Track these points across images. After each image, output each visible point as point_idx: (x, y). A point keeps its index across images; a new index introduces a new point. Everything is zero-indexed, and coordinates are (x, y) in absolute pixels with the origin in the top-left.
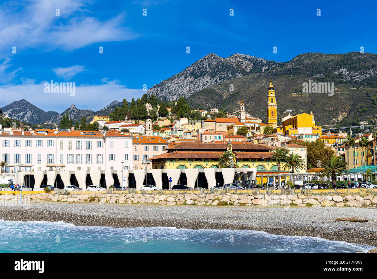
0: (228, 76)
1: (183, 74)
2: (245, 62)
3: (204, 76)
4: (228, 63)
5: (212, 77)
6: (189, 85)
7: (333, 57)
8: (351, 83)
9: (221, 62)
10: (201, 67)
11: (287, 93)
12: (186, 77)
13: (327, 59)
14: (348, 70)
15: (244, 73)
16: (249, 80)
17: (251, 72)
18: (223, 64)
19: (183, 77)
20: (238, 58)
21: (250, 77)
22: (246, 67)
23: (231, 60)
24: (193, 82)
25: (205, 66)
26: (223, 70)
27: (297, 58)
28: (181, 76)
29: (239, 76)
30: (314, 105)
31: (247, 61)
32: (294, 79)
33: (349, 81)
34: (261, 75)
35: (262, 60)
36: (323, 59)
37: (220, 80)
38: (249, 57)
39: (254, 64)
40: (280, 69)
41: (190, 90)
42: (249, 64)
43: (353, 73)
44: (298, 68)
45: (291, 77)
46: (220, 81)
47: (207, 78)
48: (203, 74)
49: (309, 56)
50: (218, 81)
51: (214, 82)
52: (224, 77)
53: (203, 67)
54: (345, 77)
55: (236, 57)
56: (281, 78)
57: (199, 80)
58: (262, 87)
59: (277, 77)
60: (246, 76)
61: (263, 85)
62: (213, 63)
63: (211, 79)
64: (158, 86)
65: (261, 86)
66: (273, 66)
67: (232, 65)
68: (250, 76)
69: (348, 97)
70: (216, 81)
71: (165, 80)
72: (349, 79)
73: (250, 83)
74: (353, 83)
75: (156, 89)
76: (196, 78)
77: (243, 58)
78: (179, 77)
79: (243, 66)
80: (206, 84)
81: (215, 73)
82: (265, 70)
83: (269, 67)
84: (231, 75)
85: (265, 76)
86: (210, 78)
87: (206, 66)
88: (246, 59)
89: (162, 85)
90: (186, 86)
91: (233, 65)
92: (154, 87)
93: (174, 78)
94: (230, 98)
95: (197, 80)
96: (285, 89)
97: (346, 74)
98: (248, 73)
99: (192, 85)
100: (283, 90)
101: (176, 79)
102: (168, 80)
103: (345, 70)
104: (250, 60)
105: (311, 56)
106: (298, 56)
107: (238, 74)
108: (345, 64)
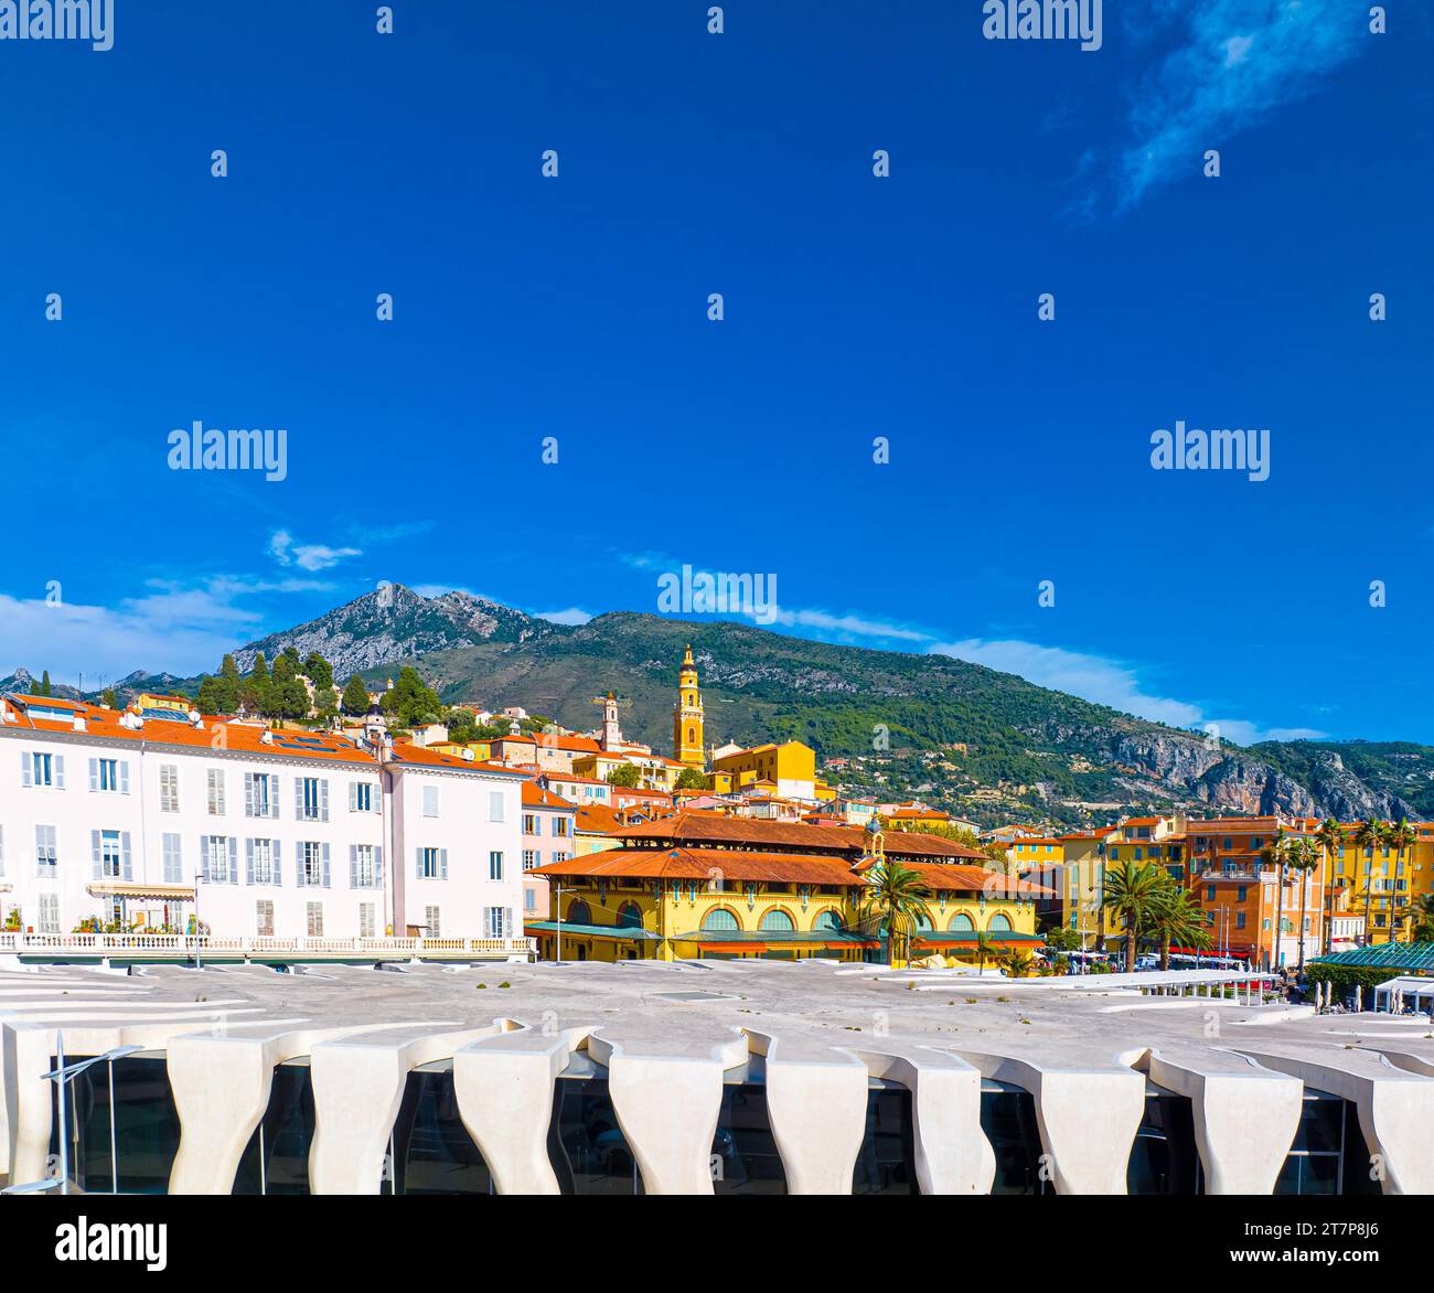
0: (437, 641)
1: (325, 625)
2: (477, 613)
3: (377, 634)
4: (437, 610)
5: (399, 639)
6: (340, 654)
7: (682, 628)
8: (721, 688)
9: (421, 606)
10: (369, 612)
11: (582, 695)
12: (331, 634)
13: (670, 631)
14: (715, 660)
15: (476, 639)
16: (489, 655)
17: (493, 638)
18: (425, 612)
19: (323, 632)
20: (462, 604)
21: (492, 649)
22: (481, 625)
23: (445, 605)
24: (349, 646)
25: (379, 611)
26: (425, 627)
27: (602, 620)
28: (318, 627)
29: (464, 644)
30: (645, 728)
31: (482, 612)
32: (596, 667)
33: (716, 683)
34: (519, 649)
35: (518, 615)
36: (662, 630)
37: (417, 648)
38: (488, 601)
39: (500, 622)
40: (563, 639)
41: (342, 664)
42: (488, 621)
43: (725, 668)
44: (608, 643)
45: (590, 661)
46: (419, 652)
47: (386, 641)
48: (375, 630)
49: (629, 617)
50: (413, 650)
51: (404, 653)
52: (428, 643)
53: (375, 614)
54: (708, 674)
55: (456, 600)
56: (567, 661)
57: (366, 643)
58: (522, 677)
59: (557, 657)
60: (484, 648)
61: (524, 671)
62: (400, 606)
63: (395, 645)
64: (259, 646)
65: (519, 674)
66: (546, 632)
67: (447, 616)
68: (493, 647)
69: (718, 717)
70: (408, 650)
71: (276, 635)
72: (717, 679)
73: (494, 664)
74: (725, 686)
75: (252, 652)
76: (358, 636)
77: (474, 604)
78: (313, 629)
79: (474, 622)
80: (384, 654)
81: (404, 630)
82: (526, 639)
83: (536, 633)
84: (444, 641)
85: (528, 652)
86: (392, 642)
87: (383, 612)
88: (479, 608)
89: (270, 645)
90: (332, 654)
91: (451, 619)
92: (248, 648)
93: (301, 632)
94: (446, 692)
95: (360, 644)
96: (578, 685)
97: (711, 668)
98: (486, 641)
99: (347, 653)
100: (573, 688)
101: (306, 635)
102: (284, 634)
103: (708, 658)
104: (489, 611)
105: (634, 618)
106: (603, 616)
107: (461, 641)
108: (707, 645)
